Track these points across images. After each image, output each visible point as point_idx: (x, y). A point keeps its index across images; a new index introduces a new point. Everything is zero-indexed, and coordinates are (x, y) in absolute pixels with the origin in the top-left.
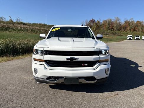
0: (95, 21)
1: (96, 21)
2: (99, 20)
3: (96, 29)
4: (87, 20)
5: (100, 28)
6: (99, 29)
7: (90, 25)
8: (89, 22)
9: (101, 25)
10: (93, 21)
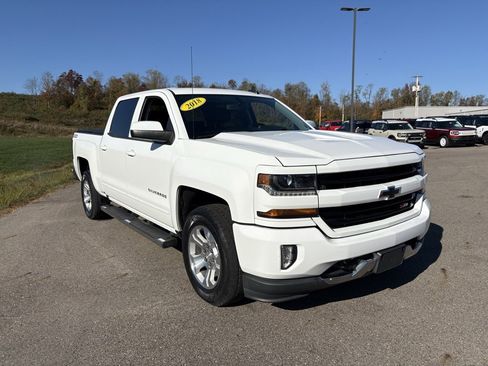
0: (80, 78)
1: (84, 80)
2: (94, 77)
3: (89, 109)
4: (48, 74)
5: (103, 104)
6: (102, 109)
7: (63, 93)
8: (59, 82)
9: (104, 95)
10: (73, 79)
